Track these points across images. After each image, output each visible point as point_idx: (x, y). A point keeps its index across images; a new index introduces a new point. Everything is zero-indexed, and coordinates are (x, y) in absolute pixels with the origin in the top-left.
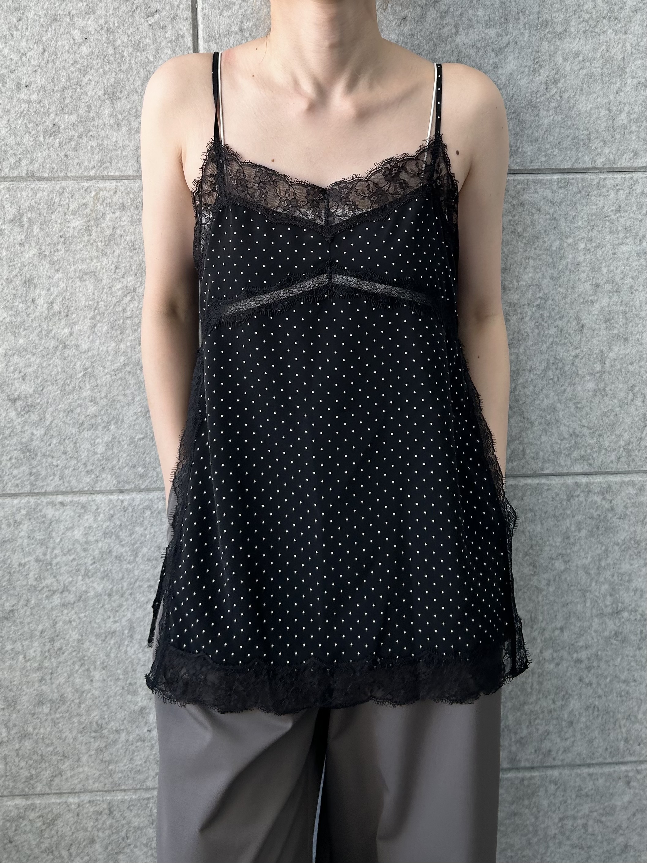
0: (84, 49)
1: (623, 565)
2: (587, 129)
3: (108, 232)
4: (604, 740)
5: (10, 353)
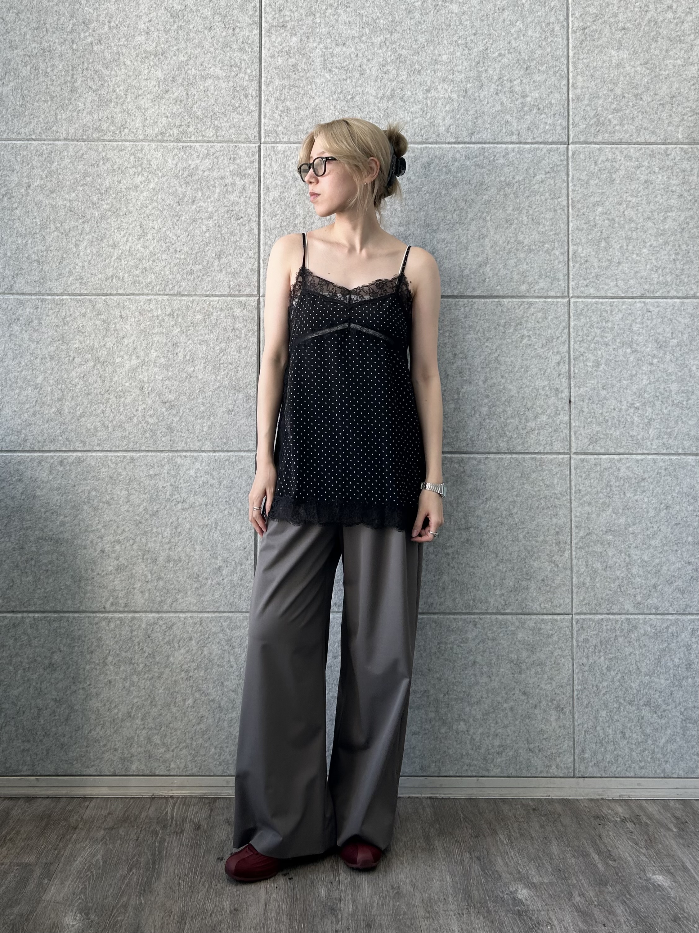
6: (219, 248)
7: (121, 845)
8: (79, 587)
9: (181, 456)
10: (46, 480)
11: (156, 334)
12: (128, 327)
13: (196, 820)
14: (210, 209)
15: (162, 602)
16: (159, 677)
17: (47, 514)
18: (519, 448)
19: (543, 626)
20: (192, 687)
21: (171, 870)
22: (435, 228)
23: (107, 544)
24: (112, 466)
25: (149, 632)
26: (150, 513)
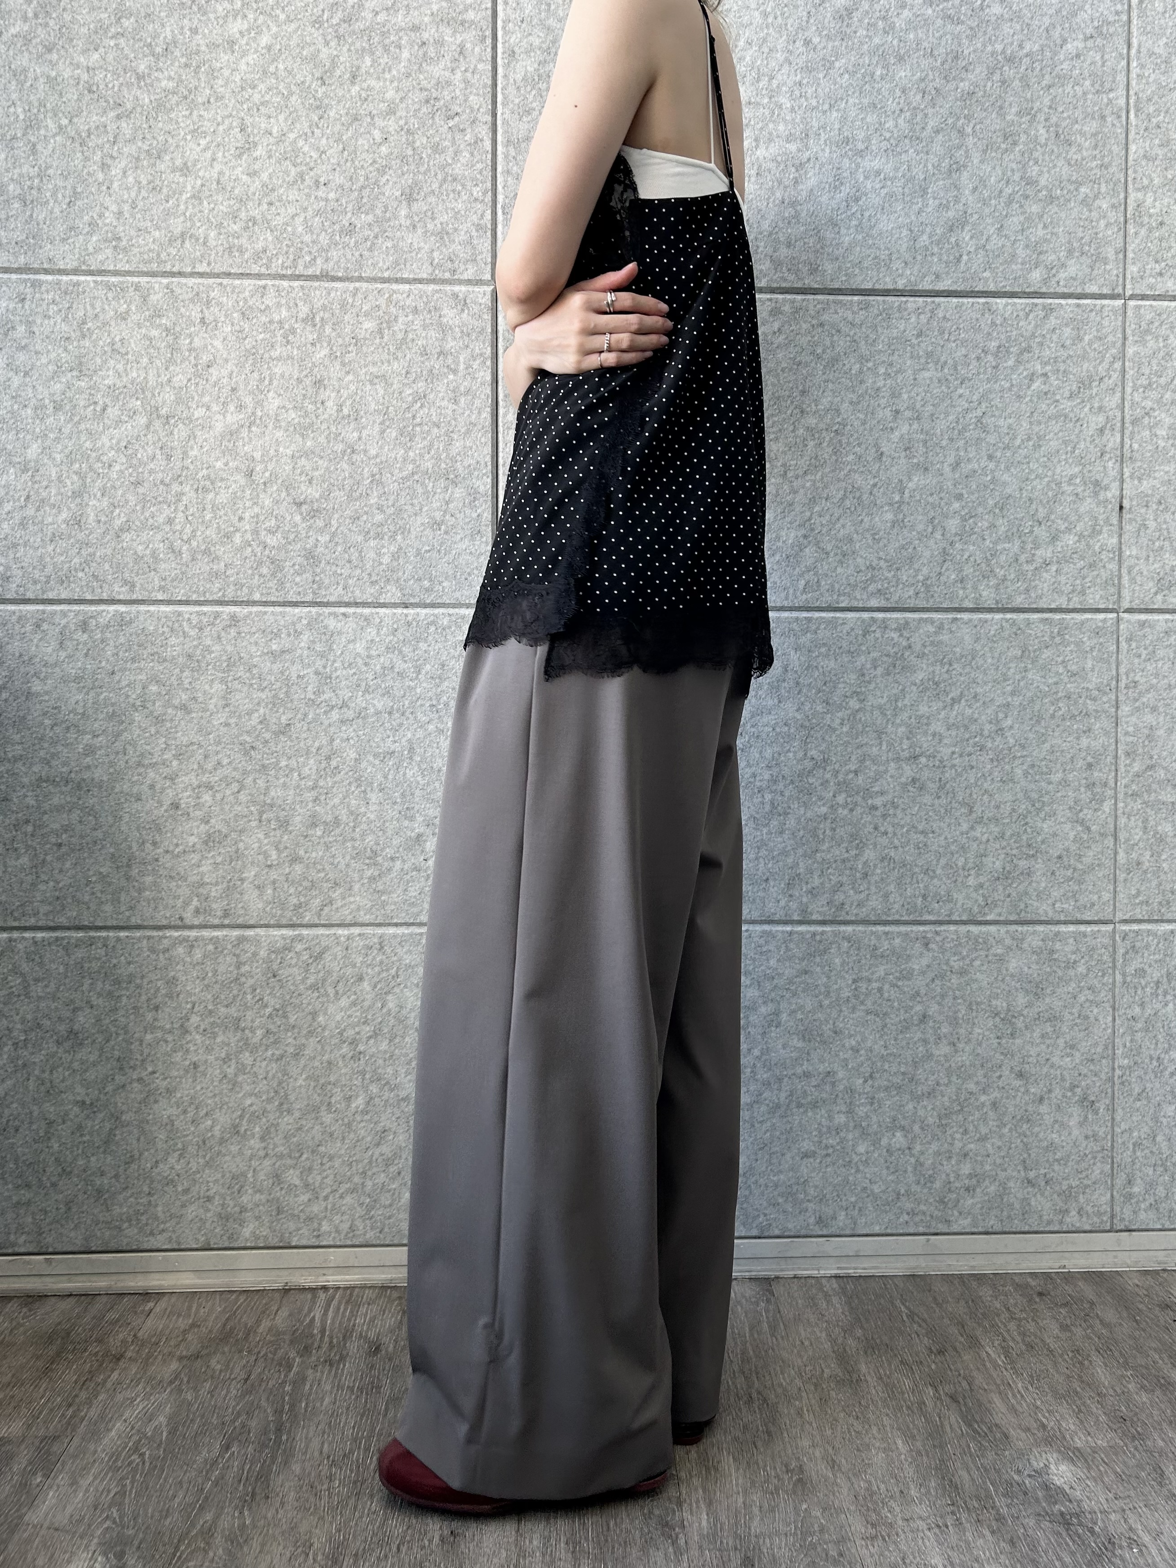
0: (384, 149)
1: (921, 707)
2: (888, 249)
3: (400, 336)
4: (901, 895)
5: (297, 455)
6: (408, 180)
7: (211, 1392)
8: (128, 878)
9: (335, 615)
10: (52, 660)
11: (279, 359)
12: (218, 343)
13: (372, 1335)
14: (390, 94)
15: (300, 906)
16: (296, 1055)
17: (58, 730)
18: (1019, 601)
19: (1058, 946)
20: (363, 1073)
21: (315, 1444)
22: (860, 146)
23: (185, 789)
24: (193, 633)
25: (275, 966)
26: (274, 728)
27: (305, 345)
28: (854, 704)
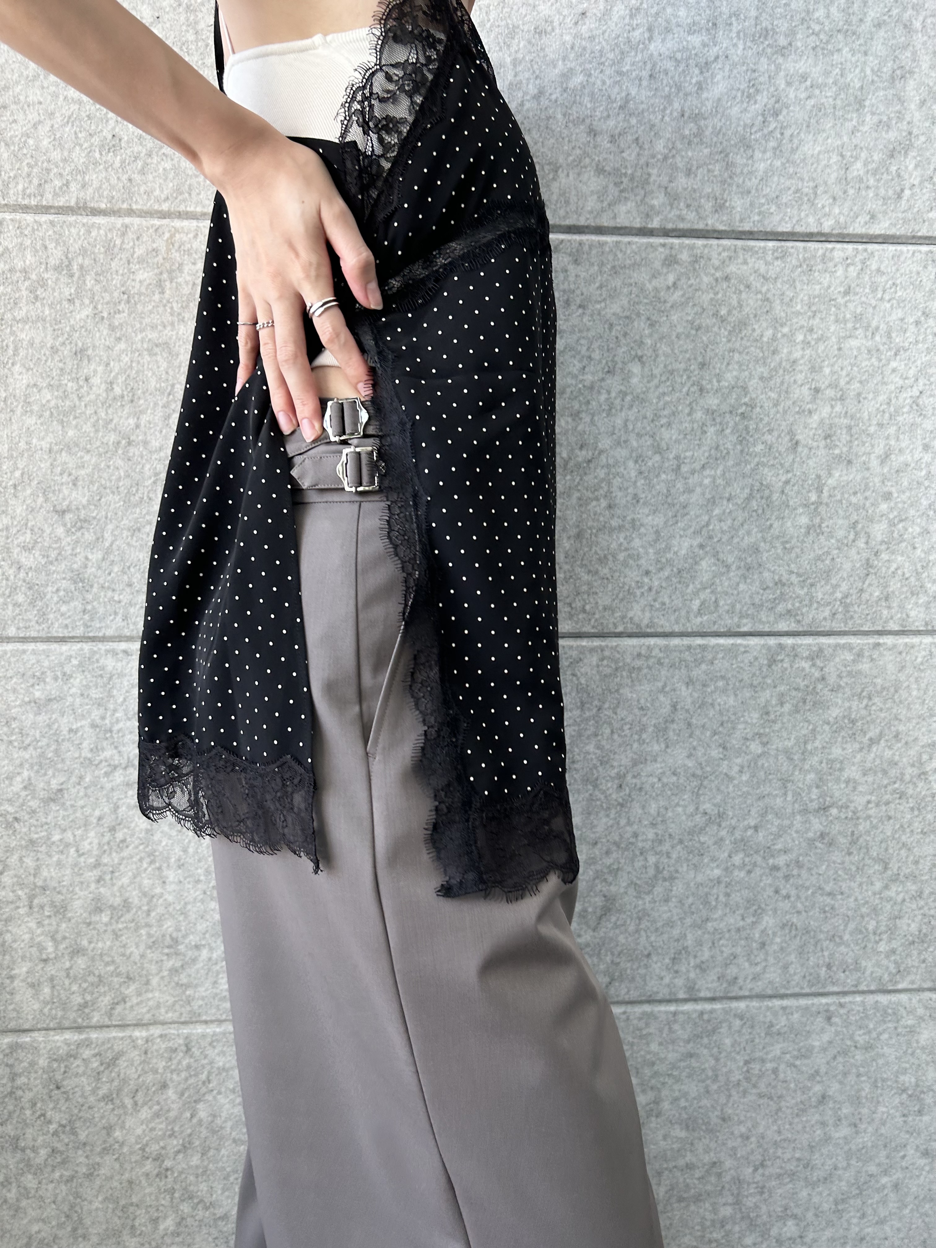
1: (834, 750)
2: (813, 180)
4: (802, 965)
5: (56, 448)
9: (114, 653)
15: (85, 1005)
16: (89, 1176)
20: (172, 1191)
22: (782, 41)
25: (58, 1077)
26: (42, 794)
27: (60, 302)
28: (755, 747)
